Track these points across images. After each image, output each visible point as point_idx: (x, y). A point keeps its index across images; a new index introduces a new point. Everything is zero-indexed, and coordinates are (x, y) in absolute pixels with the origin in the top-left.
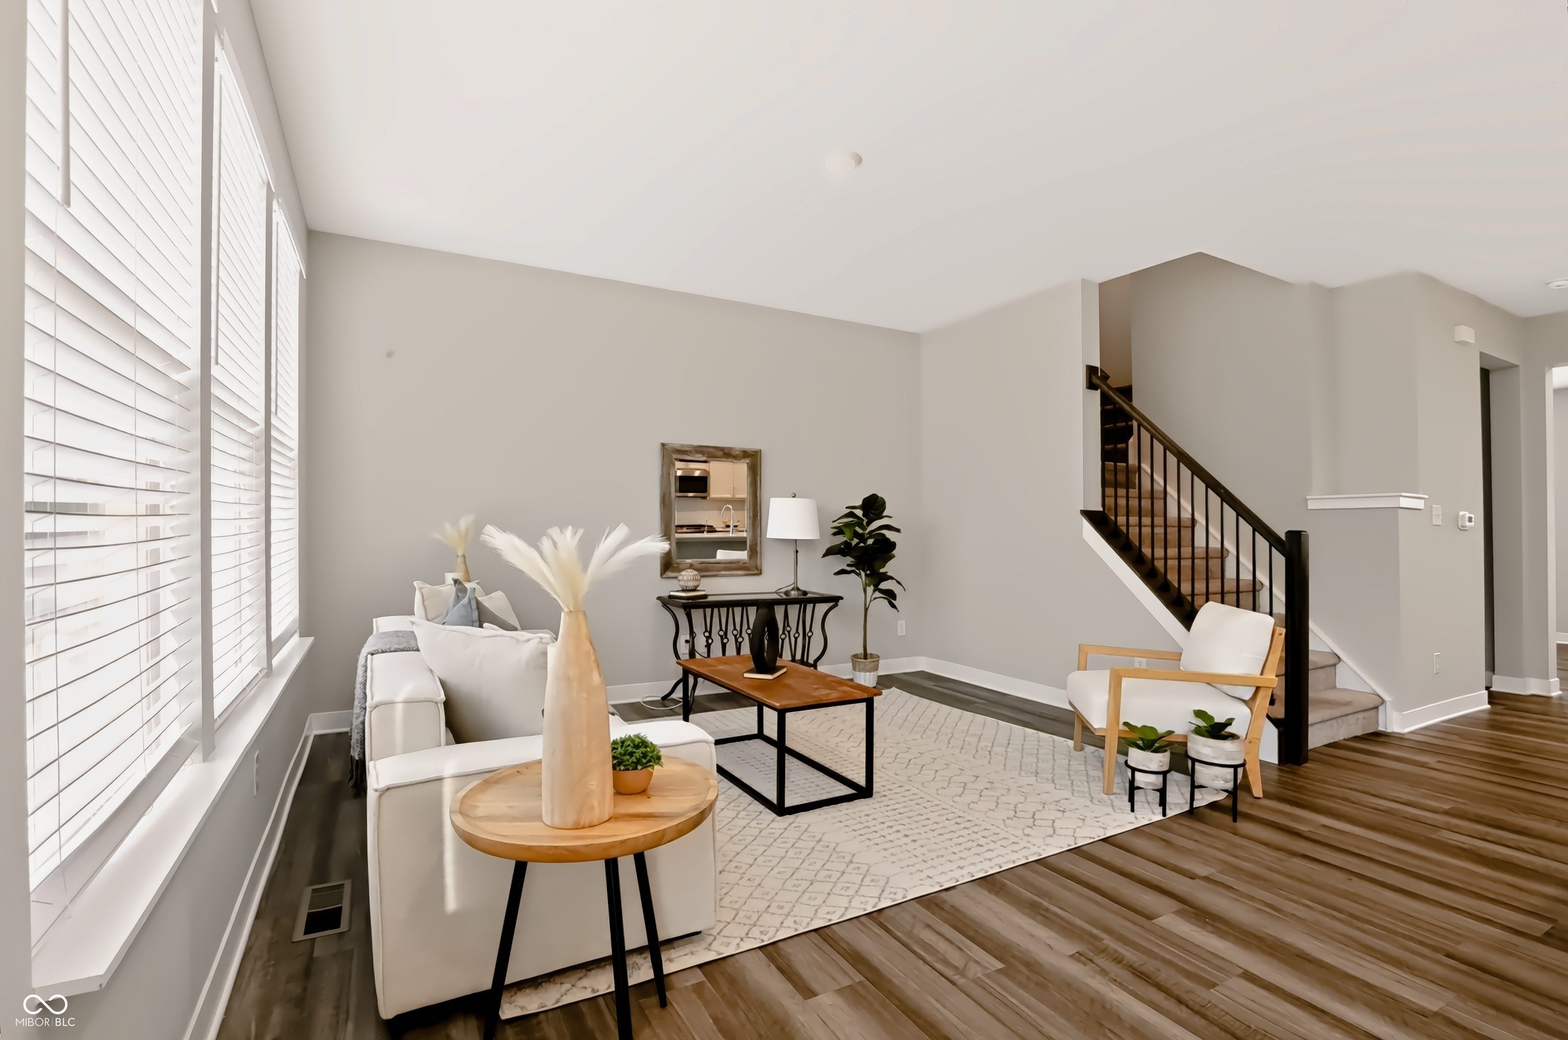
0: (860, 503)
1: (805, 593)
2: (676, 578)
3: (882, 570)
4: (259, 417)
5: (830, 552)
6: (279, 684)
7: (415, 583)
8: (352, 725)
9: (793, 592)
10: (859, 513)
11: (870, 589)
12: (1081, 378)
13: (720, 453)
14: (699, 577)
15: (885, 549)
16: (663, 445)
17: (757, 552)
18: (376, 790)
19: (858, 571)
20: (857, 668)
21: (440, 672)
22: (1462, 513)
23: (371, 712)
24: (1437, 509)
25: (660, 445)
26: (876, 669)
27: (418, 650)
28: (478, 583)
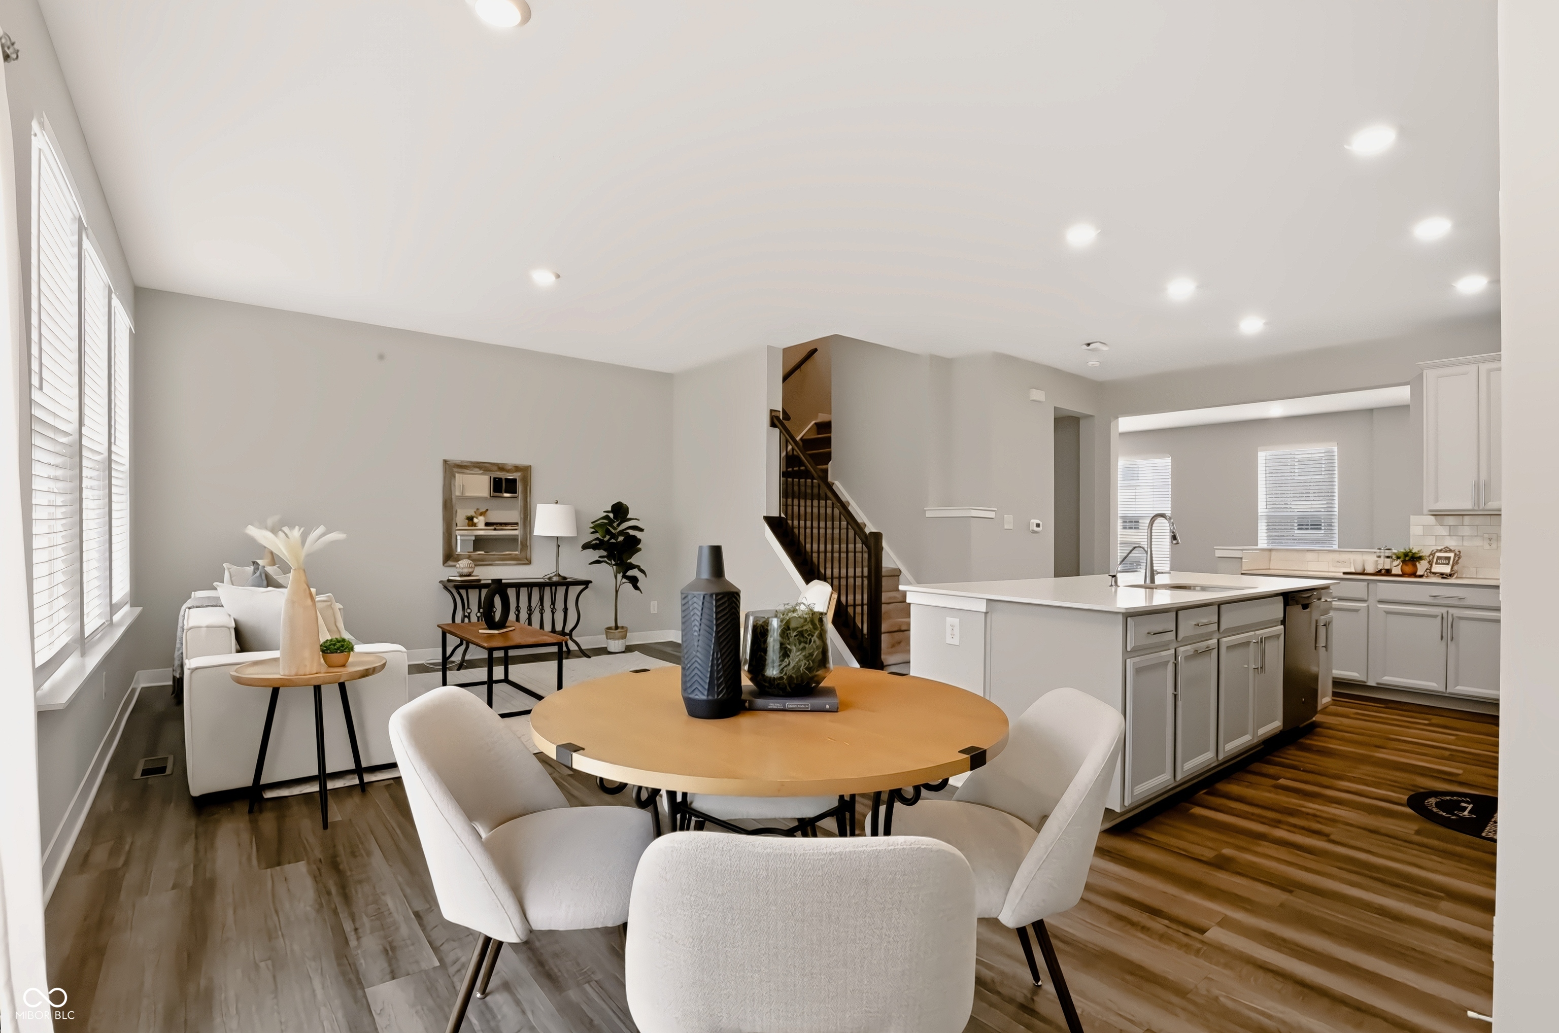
0: (610, 509)
1: (565, 578)
2: (455, 566)
3: (629, 561)
4: (104, 449)
5: (586, 546)
6: (119, 633)
7: (224, 565)
8: (174, 666)
9: (554, 578)
10: (611, 515)
11: (620, 576)
12: (765, 420)
13: (496, 468)
14: (473, 565)
15: (632, 544)
16: (445, 461)
17: (527, 546)
18: (189, 669)
19: (609, 562)
20: (609, 638)
21: (234, 615)
22: (1032, 521)
23: (187, 632)
24: (1009, 518)
25: (442, 461)
26: (624, 637)
27: (222, 606)
28: (279, 567)
